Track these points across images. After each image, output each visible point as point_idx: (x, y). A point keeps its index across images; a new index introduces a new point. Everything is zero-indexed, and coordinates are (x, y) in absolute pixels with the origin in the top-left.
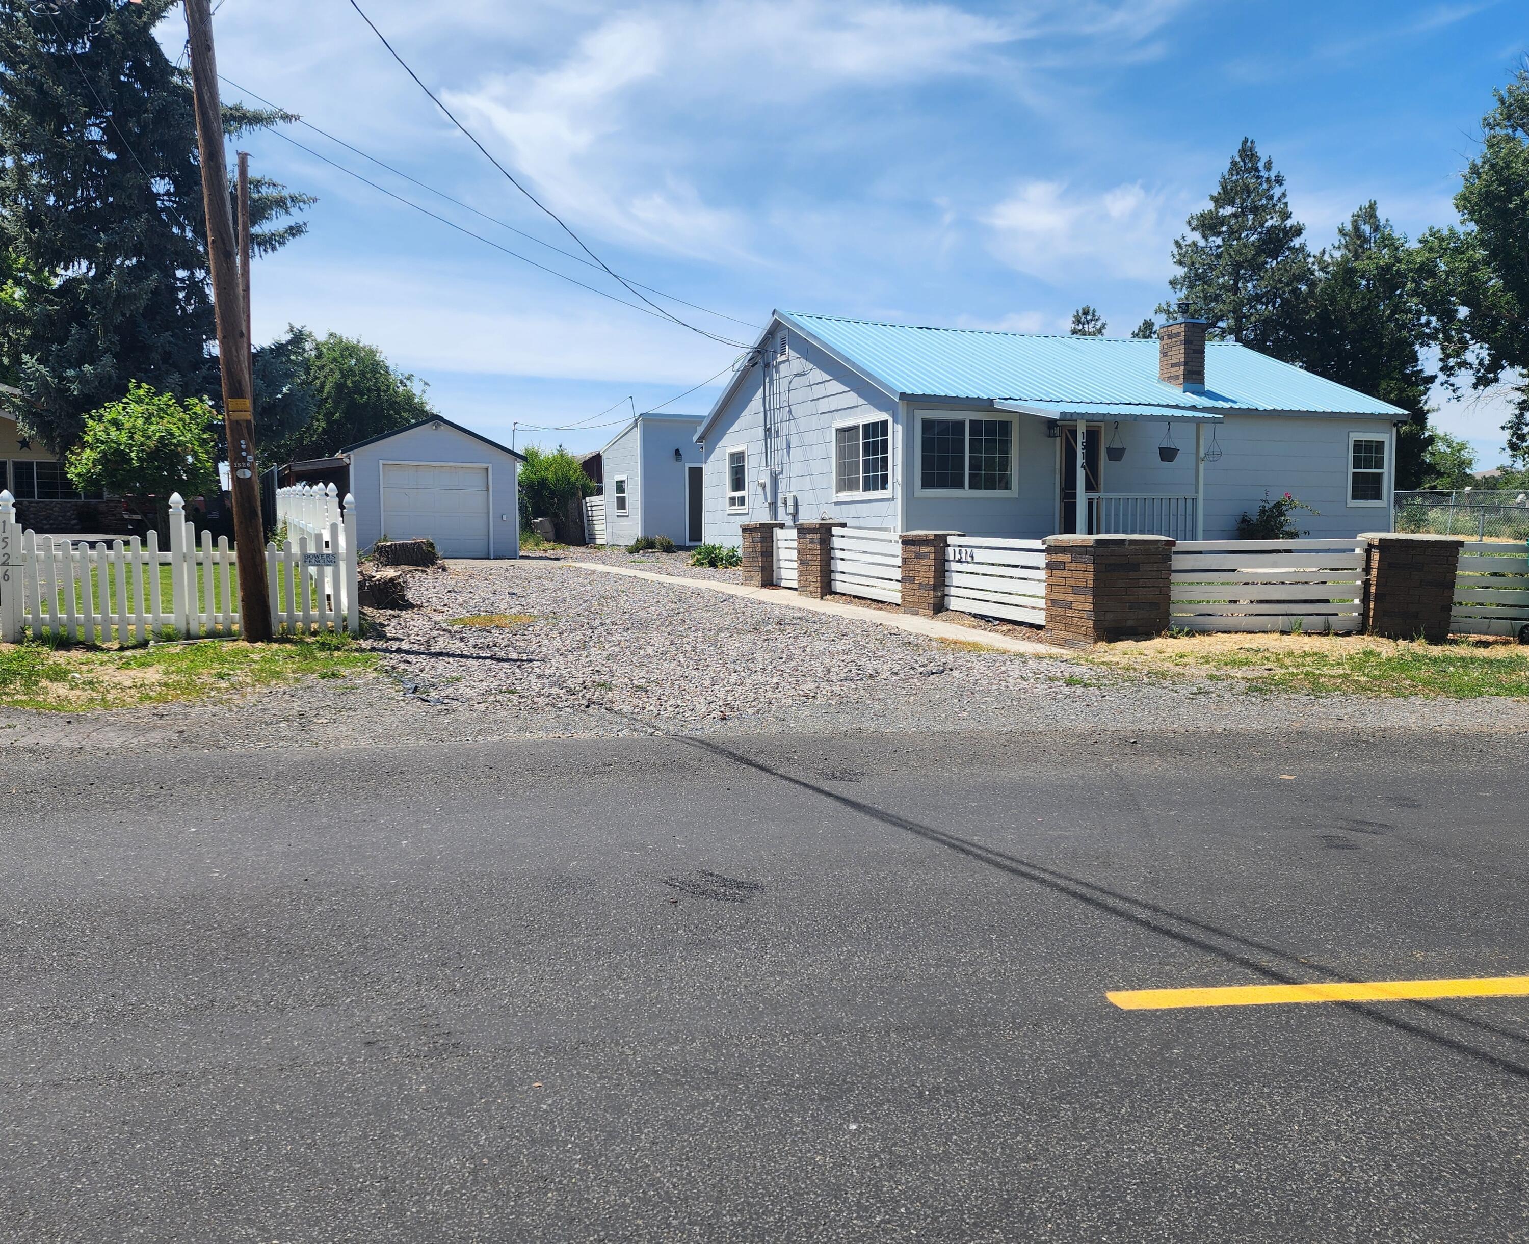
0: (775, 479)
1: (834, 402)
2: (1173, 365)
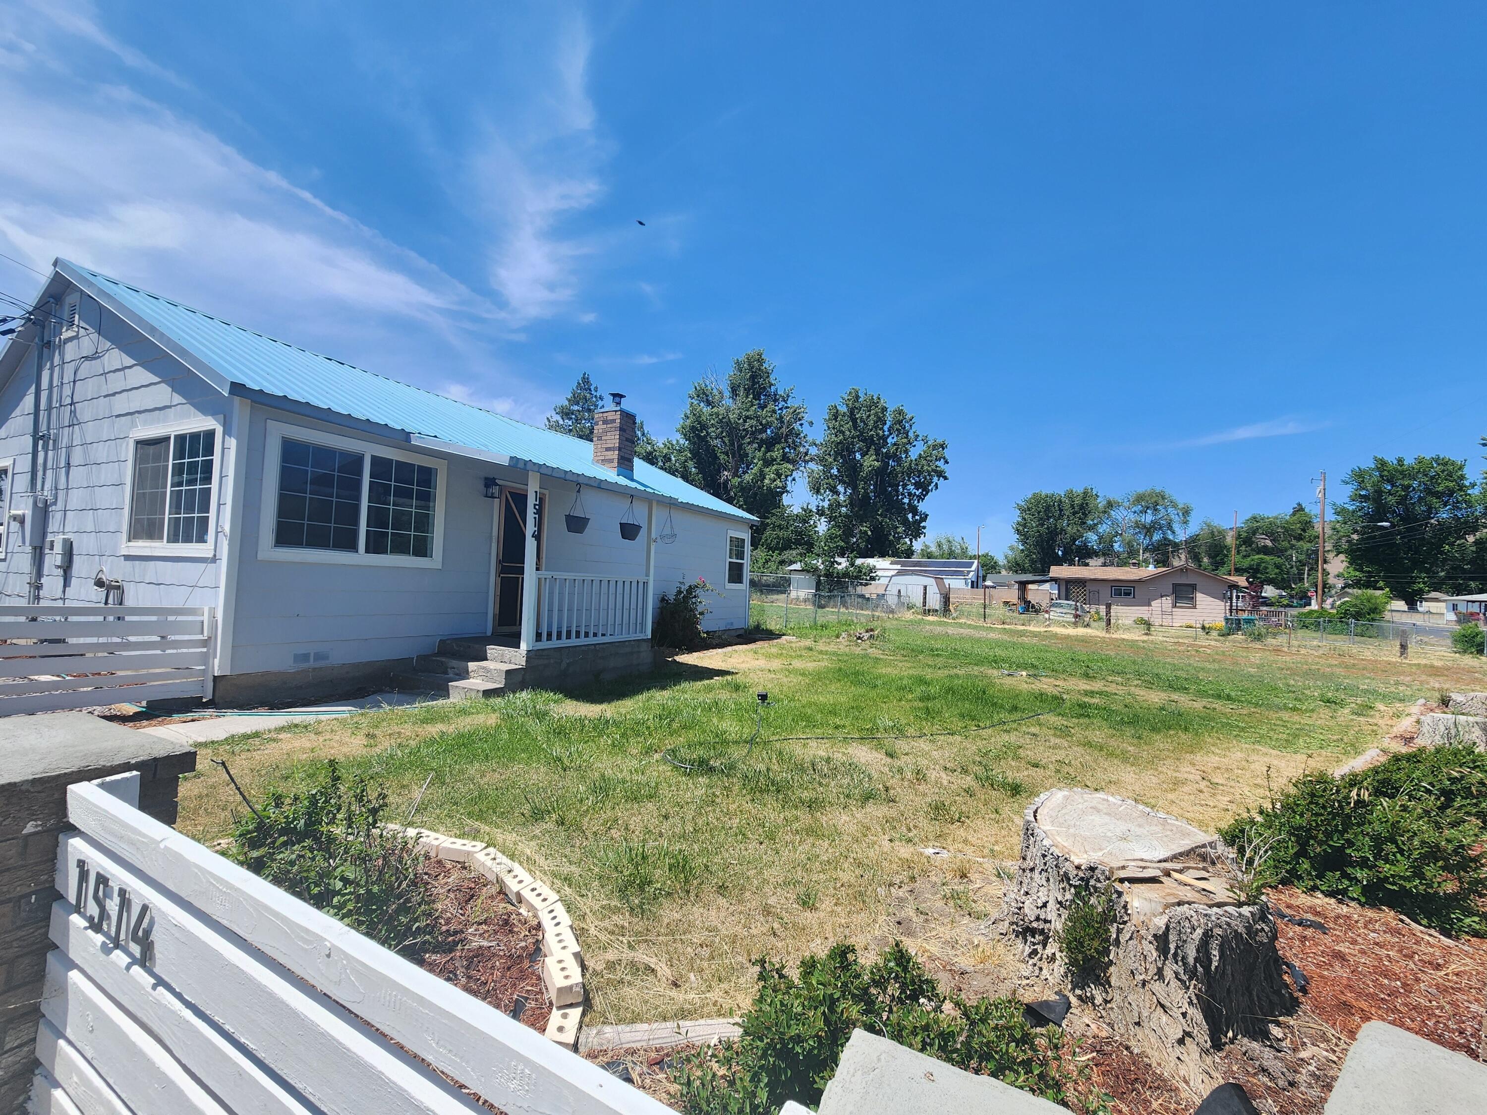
0: (43, 512)
1: (137, 401)
2: (608, 449)
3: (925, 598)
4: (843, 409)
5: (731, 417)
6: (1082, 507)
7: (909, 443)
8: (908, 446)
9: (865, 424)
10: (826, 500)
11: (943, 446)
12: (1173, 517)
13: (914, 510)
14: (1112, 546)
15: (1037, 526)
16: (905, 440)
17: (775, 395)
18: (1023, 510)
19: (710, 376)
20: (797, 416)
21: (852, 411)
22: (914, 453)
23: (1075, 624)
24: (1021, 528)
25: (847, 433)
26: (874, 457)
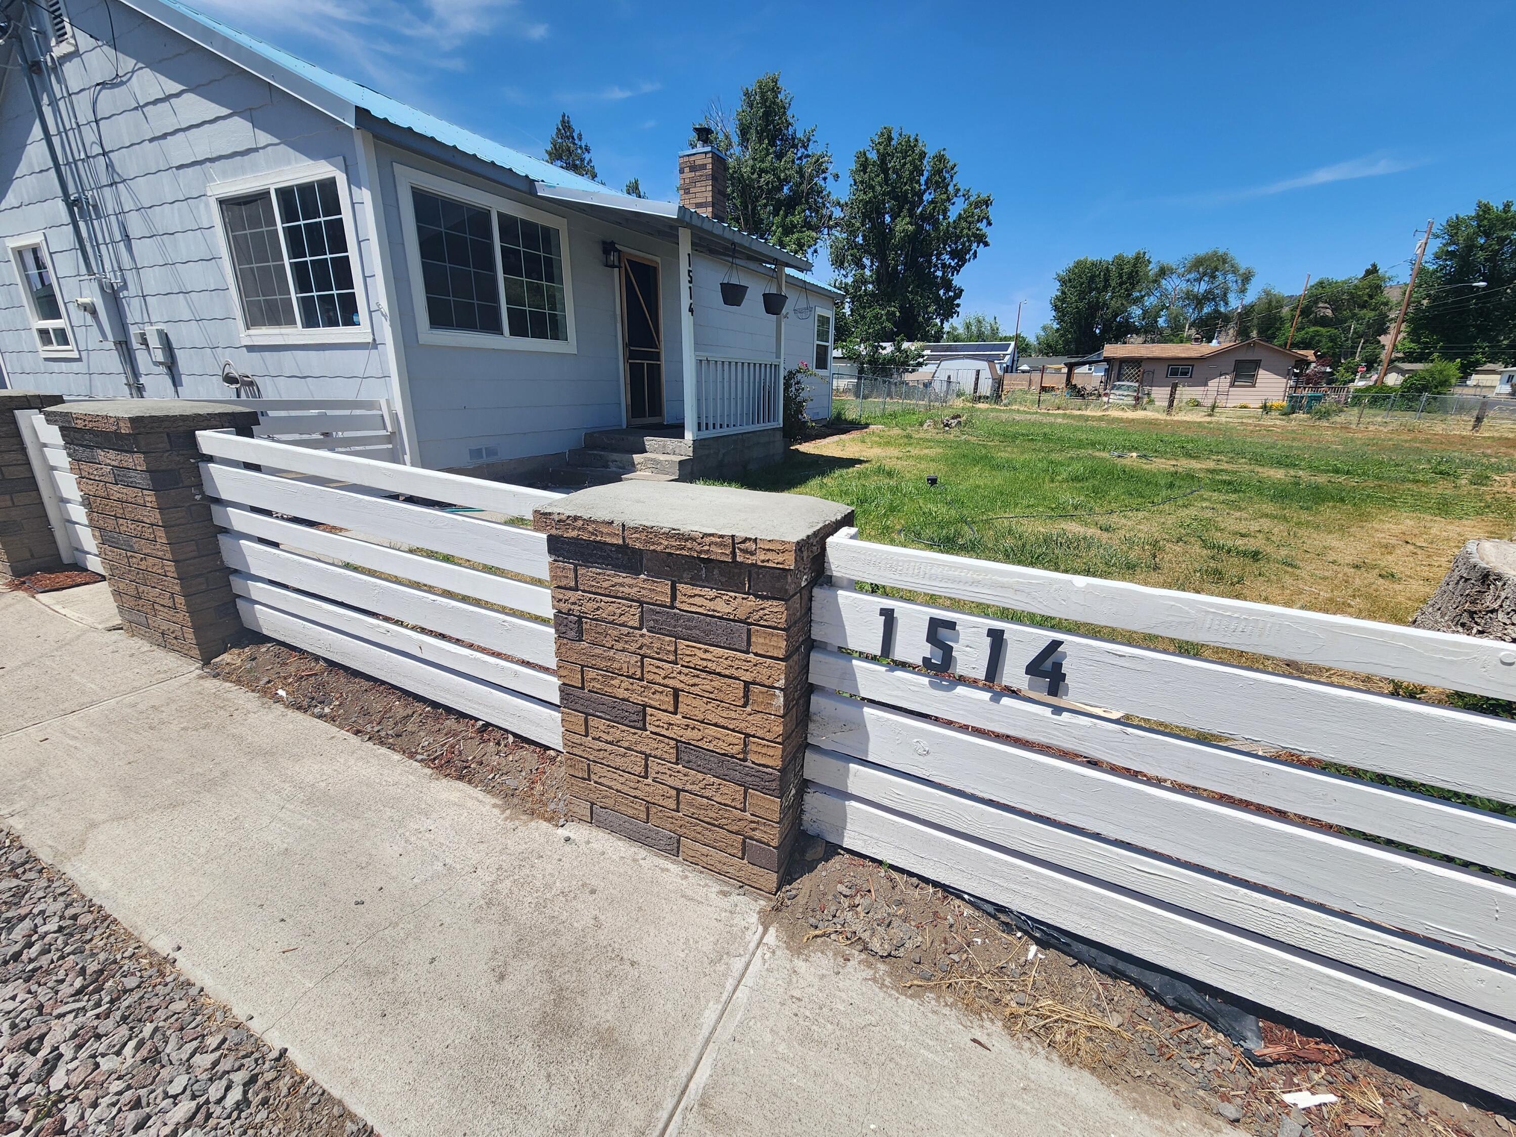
0: (114, 299)
1: (203, 142)
3: (976, 384)
4: (873, 156)
5: (744, 170)
6: (1131, 276)
7: (949, 200)
8: (947, 204)
9: (897, 175)
10: (849, 275)
11: (987, 203)
12: (1230, 285)
13: (948, 285)
14: (1156, 322)
15: (1076, 301)
16: (944, 197)
17: (793, 139)
18: (1063, 282)
19: (714, 115)
20: (819, 169)
21: (883, 158)
22: (954, 212)
23: (1135, 407)
24: (1059, 304)
25: (878, 188)
26: (908, 219)
